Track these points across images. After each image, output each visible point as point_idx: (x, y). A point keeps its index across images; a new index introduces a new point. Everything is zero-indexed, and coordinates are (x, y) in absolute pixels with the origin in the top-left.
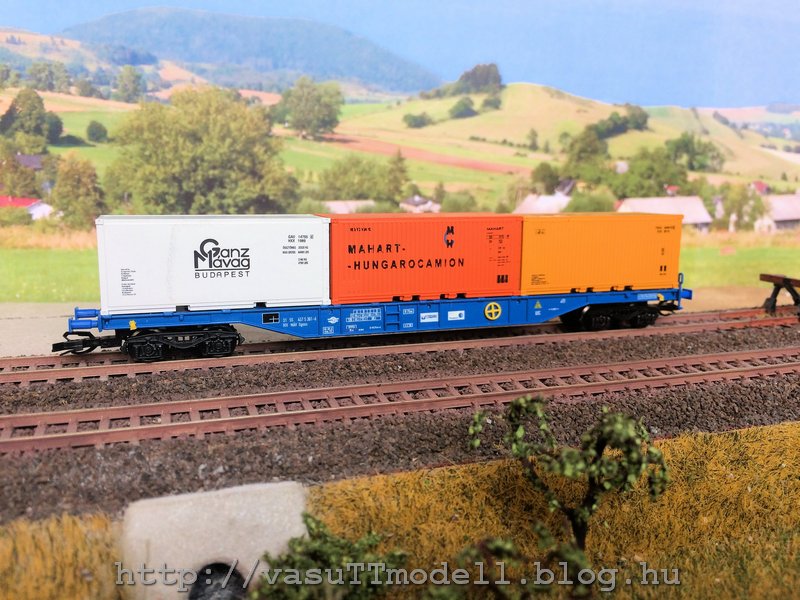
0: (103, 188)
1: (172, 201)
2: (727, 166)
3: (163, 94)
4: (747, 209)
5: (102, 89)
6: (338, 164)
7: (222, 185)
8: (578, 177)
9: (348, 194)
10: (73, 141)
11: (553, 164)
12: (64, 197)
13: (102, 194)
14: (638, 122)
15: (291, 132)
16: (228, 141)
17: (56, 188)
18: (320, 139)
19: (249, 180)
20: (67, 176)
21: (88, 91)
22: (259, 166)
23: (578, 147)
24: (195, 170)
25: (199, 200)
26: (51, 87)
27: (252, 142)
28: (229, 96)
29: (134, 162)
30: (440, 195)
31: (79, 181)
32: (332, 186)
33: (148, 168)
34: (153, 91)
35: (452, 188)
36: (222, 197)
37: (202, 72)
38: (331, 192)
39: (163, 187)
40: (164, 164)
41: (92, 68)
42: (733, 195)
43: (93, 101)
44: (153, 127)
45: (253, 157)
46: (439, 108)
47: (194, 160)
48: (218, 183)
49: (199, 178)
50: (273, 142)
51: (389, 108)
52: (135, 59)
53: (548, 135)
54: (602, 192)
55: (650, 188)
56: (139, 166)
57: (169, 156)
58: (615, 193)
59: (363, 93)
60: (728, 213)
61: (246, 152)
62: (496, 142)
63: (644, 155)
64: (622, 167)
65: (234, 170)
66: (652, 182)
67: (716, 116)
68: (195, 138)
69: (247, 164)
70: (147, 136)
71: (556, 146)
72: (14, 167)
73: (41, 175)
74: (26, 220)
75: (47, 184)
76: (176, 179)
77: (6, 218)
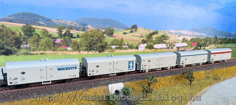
1: (89, 46)
2: (169, 39)
3: (88, 30)
4: (172, 45)
5: (79, 29)
6: (113, 40)
8: (148, 41)
9: (115, 45)
10: (74, 38)
11: (145, 39)
12: (73, 46)
13: (78, 46)
14: (156, 33)
15: (106, 35)
16: (97, 37)
18: (111, 36)
19: (100, 43)
20: (73, 43)
21: (77, 30)
22: (102, 41)
23: (148, 37)
24: (92, 42)
25: (93, 46)
26: (71, 29)
27: (101, 37)
28: (98, 30)
29: (83, 40)
30: (128, 45)
31: (75, 44)
32: (112, 44)
33: (85, 41)
34: (87, 29)
35: (130, 43)
36: (96, 45)
37: (94, 27)
38: (112, 45)
39: (88, 44)
40: (88, 41)
41: (78, 26)
42: (170, 43)
43: (78, 31)
44: (86, 35)
45: (101, 39)
46: (128, 31)
47: (92, 40)
49: (93, 43)
50: (104, 37)
51: (121, 31)
52: (84, 25)
53: (144, 35)
54: (151, 43)
55: (158, 43)
56: (84, 41)
57: (89, 39)
58: (153, 43)
59: (117, 29)
60: (170, 46)
61: (100, 39)
62: (136, 36)
63: (157, 38)
64: (154, 39)
66: (159, 42)
67: (168, 31)
68: (92, 37)
69: (100, 40)
70: (85, 36)
71: (145, 37)
72: (65, 42)
73: (69, 43)
74: (67, 50)
75: (70, 44)
76: (90, 43)
77: (64, 50)
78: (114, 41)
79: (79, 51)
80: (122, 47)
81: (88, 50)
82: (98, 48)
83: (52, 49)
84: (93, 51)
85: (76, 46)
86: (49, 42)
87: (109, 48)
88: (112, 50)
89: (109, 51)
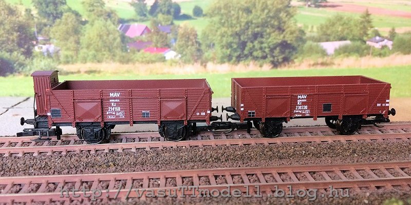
0: (201, 41)
1: (235, 46)
6: (329, 20)
7: (262, 36)
9: (334, 37)
10: (186, 17)
12: (181, 47)
13: (200, 44)
15: (301, 3)
16: (266, 11)
17: (177, 42)
19: (277, 33)
20: (183, 35)
22: (282, 25)
24: (247, 29)
25: (250, 45)
27: (279, 11)
29: (216, 26)
30: (392, 36)
31: (189, 38)
32: (325, 34)
33: (224, 29)
35: (400, 31)
36: (262, 43)
38: (324, 37)
39: (231, 39)
40: (232, 27)
44: (226, 6)
45: (279, 19)
47: (247, 23)
48: (259, 36)
49: (250, 33)
50: (291, 10)
56: (219, 28)
57: (234, 22)
61: (276, 17)
65: (269, 28)
68: (248, 11)
69: (276, 23)
70: (223, 12)
72: (157, 32)
73: (170, 36)
74: (163, 60)
75: (173, 40)
76: (237, 35)
77: (154, 59)
78: (333, 25)
79: (204, 64)
80: (369, 48)
81: (234, 59)
82: (267, 50)
83: (117, 58)
84: (251, 63)
85: (193, 45)
86: (108, 35)
87: (311, 50)
88: (325, 59)
89: (312, 62)
